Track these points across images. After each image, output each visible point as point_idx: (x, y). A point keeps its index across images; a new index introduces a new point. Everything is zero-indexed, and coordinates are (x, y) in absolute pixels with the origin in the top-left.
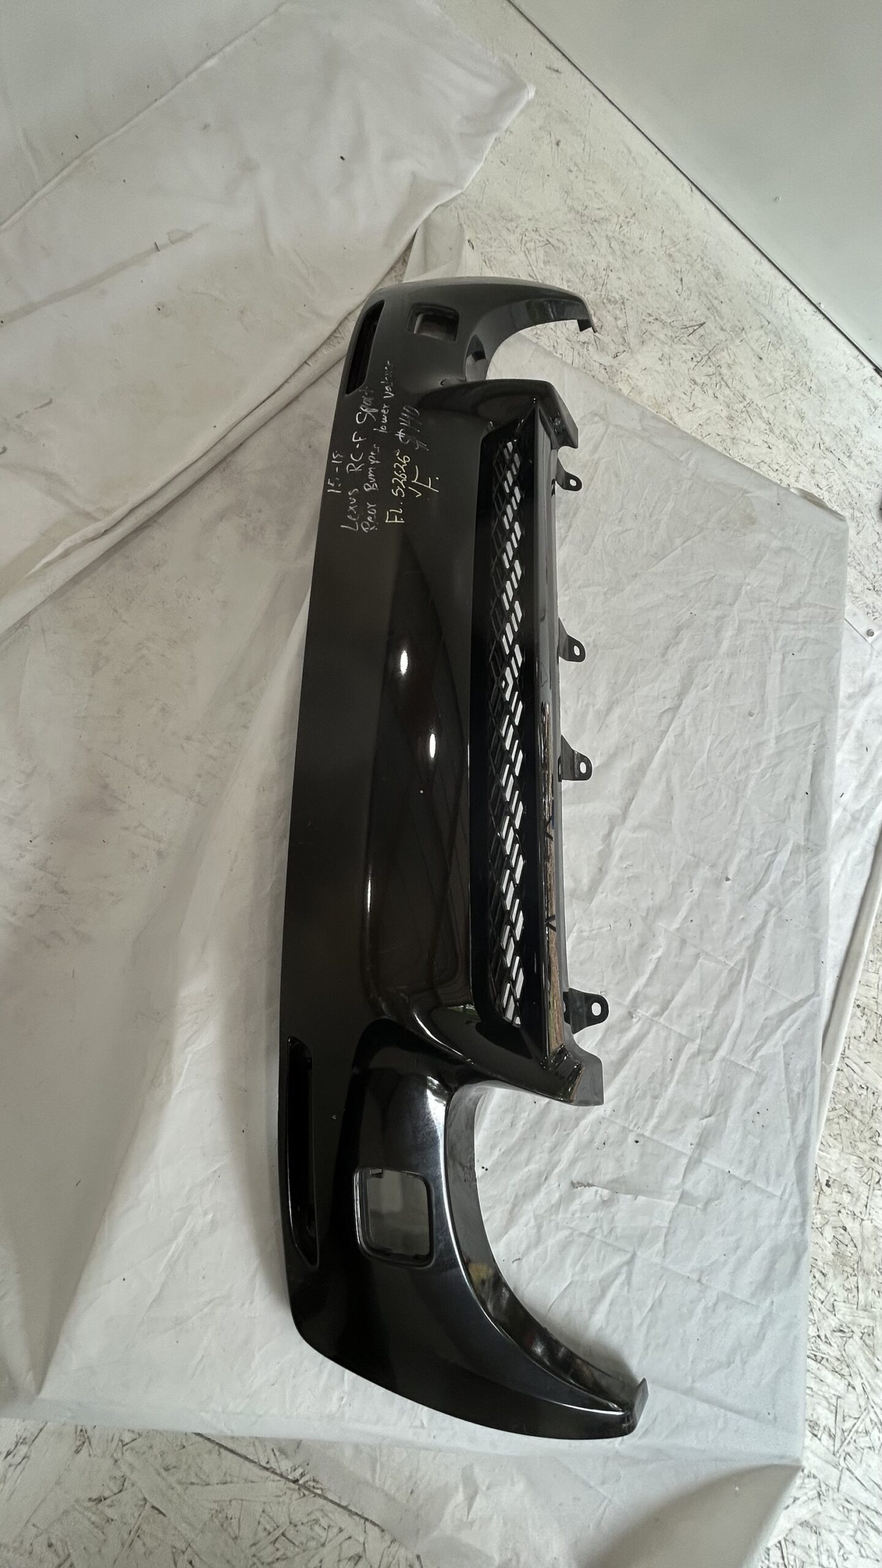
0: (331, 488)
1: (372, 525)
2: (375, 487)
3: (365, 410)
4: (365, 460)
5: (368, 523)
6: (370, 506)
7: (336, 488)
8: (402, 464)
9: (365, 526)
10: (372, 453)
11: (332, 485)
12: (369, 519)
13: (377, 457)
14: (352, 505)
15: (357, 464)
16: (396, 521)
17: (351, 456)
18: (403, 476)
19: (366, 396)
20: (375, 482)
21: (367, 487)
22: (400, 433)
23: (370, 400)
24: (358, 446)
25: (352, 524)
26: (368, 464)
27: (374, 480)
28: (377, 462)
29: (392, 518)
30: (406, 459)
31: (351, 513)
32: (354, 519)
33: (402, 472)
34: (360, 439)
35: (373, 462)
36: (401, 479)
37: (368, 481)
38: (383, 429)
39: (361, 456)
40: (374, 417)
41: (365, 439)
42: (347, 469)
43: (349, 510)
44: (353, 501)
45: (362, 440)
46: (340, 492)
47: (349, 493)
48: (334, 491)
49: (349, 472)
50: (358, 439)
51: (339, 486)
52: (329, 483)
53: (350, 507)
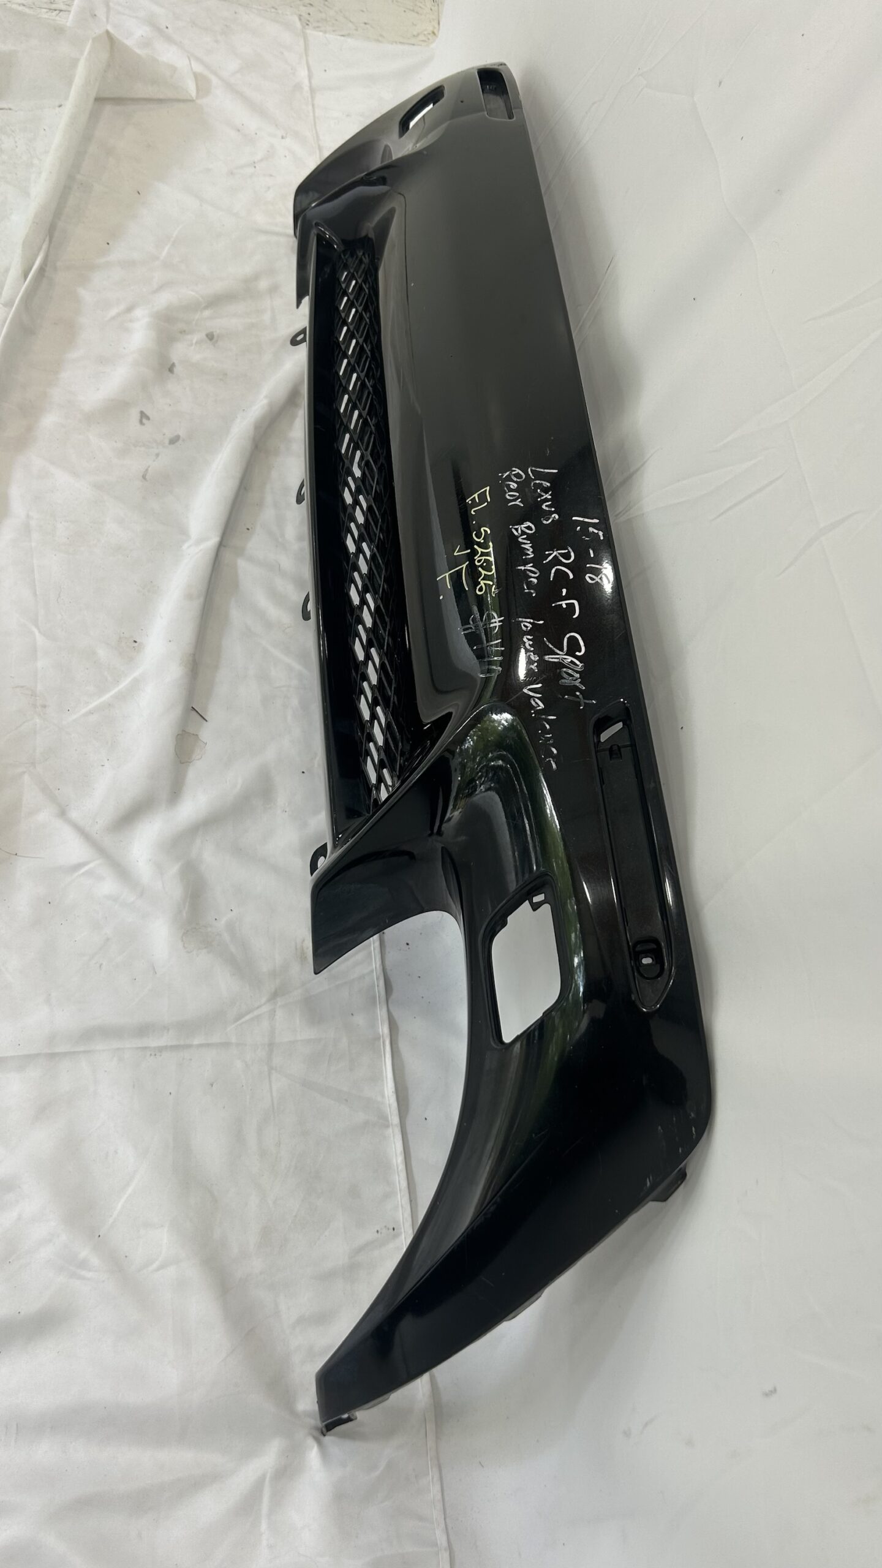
0: (594, 525)
1: (509, 478)
2: (517, 530)
3: (570, 659)
4: (544, 570)
5: (515, 479)
6: (517, 502)
7: (587, 525)
8: (485, 578)
9: (518, 476)
10: (535, 581)
11: (593, 530)
12: (513, 485)
13: (525, 575)
14: (546, 500)
15: (556, 561)
16: (476, 495)
17: (571, 576)
18: (480, 560)
19: (577, 689)
20: (518, 537)
21: (529, 528)
22: (498, 624)
23: (566, 681)
24: (564, 591)
25: (539, 476)
26: (537, 561)
27: (520, 540)
28: (523, 568)
29: (482, 497)
30: (481, 589)
31: (546, 491)
32: (537, 482)
33: (481, 566)
34: (564, 604)
35: (529, 567)
36: (482, 555)
37: (529, 537)
38: (527, 624)
39: (552, 575)
40: (548, 646)
41: (553, 605)
42: (572, 554)
43: (550, 493)
44: (546, 506)
45: (560, 603)
46: (574, 518)
47: (557, 517)
48: (586, 520)
49: (567, 549)
50: (566, 604)
51: (579, 528)
52: (601, 533)
53: (550, 497)
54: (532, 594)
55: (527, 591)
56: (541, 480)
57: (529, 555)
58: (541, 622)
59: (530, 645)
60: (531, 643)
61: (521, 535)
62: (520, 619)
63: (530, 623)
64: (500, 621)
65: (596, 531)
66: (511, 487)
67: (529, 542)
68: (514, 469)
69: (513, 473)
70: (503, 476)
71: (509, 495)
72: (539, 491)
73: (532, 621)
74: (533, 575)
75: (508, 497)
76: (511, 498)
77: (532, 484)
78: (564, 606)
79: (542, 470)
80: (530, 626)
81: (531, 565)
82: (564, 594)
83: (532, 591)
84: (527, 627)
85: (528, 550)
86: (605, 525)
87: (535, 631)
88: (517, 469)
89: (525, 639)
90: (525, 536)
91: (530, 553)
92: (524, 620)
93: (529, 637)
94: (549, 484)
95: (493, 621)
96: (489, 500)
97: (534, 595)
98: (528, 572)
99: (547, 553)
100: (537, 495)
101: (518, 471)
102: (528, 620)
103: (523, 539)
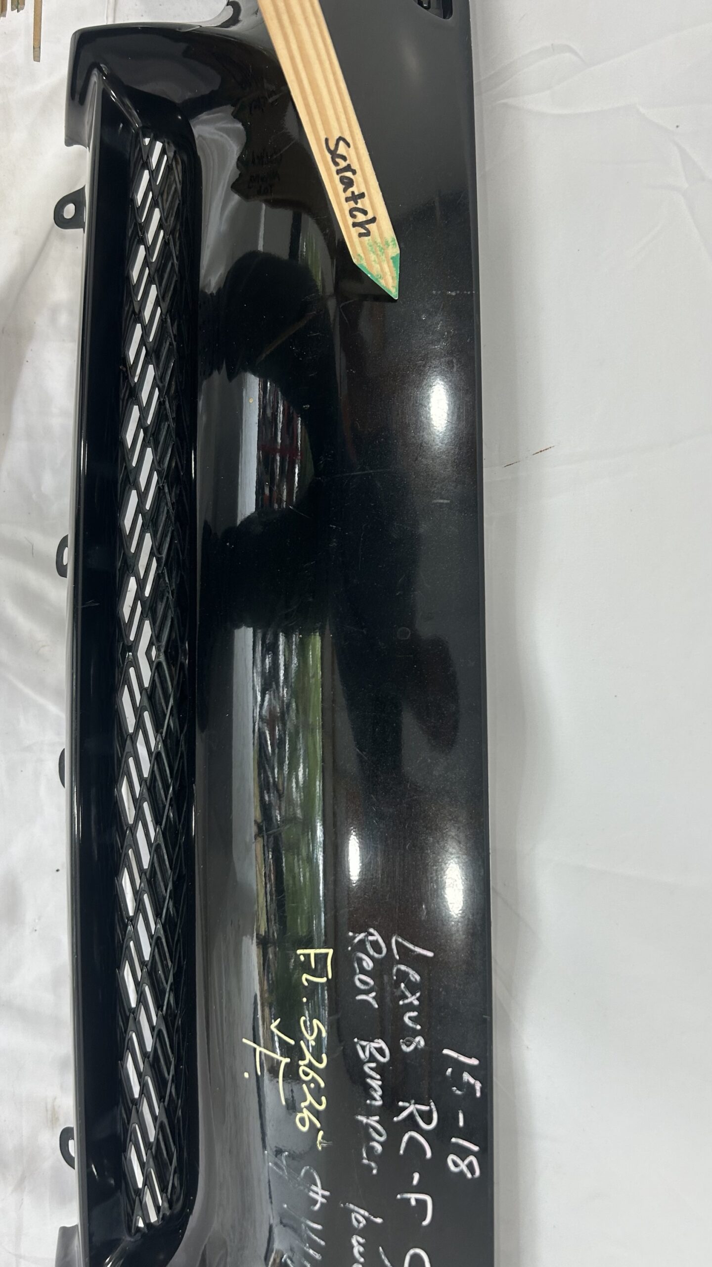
0: (471, 1070)
2: (363, 1048)
4: (394, 1132)
5: (371, 952)
6: (370, 999)
7: (460, 1067)
8: (310, 1108)
9: (375, 945)
10: (379, 1148)
11: (466, 1077)
12: (368, 964)
13: (365, 1131)
14: (410, 1007)
15: (411, 1123)
16: (312, 952)
17: (429, 1154)
18: (306, 1074)
20: (364, 1063)
21: (380, 1051)
22: (321, 1200)
24: (416, 1176)
25: (407, 956)
26: (385, 1115)
27: (366, 1069)
28: (364, 1119)
30: (302, 1121)
31: (413, 988)
32: (403, 968)
33: (307, 1084)
34: (413, 1197)
35: (373, 1121)
36: (310, 1066)
37: (381, 1069)
38: (359, 1216)
39: (403, 1145)
40: (383, 1262)
41: (399, 1196)
42: (435, 1116)
43: (418, 994)
44: (410, 1018)
45: (408, 1196)
46: (446, 1051)
47: (422, 1043)
48: (462, 1058)
49: (429, 1105)
50: (417, 1200)
51: (450, 1070)
52: (478, 1086)
53: (416, 1003)
54: (372, 1169)
55: (365, 1161)
56: (408, 966)
57: (375, 1099)
58: (379, 1220)
59: (360, 1253)
60: (362, 1249)
61: (369, 1061)
62: (352, 1206)
63: (363, 1216)
64: (323, 1196)
65: (472, 1081)
66: (365, 964)
67: (378, 1077)
68: (372, 930)
69: (371, 938)
70: (354, 938)
71: (361, 981)
72: (403, 985)
73: (366, 1214)
74: (377, 1137)
75: (358, 983)
76: (362, 987)
77: (395, 970)
78: (413, 1203)
79: (411, 946)
80: (363, 1222)
81: (377, 1118)
82: (415, 1182)
83: (373, 1165)
84: (359, 1222)
85: (375, 1091)
86: (484, 1073)
87: (369, 1231)
88: (375, 933)
89: (354, 1241)
90: (373, 1065)
91: (378, 1098)
92: (356, 1209)
93: (362, 1240)
94: (418, 978)
95: (314, 1188)
96: (330, 976)
97: (375, 1172)
98: (371, 1130)
99: (401, 1104)
100: (398, 993)
101: (377, 937)
102: (362, 1212)
103: (371, 1069)
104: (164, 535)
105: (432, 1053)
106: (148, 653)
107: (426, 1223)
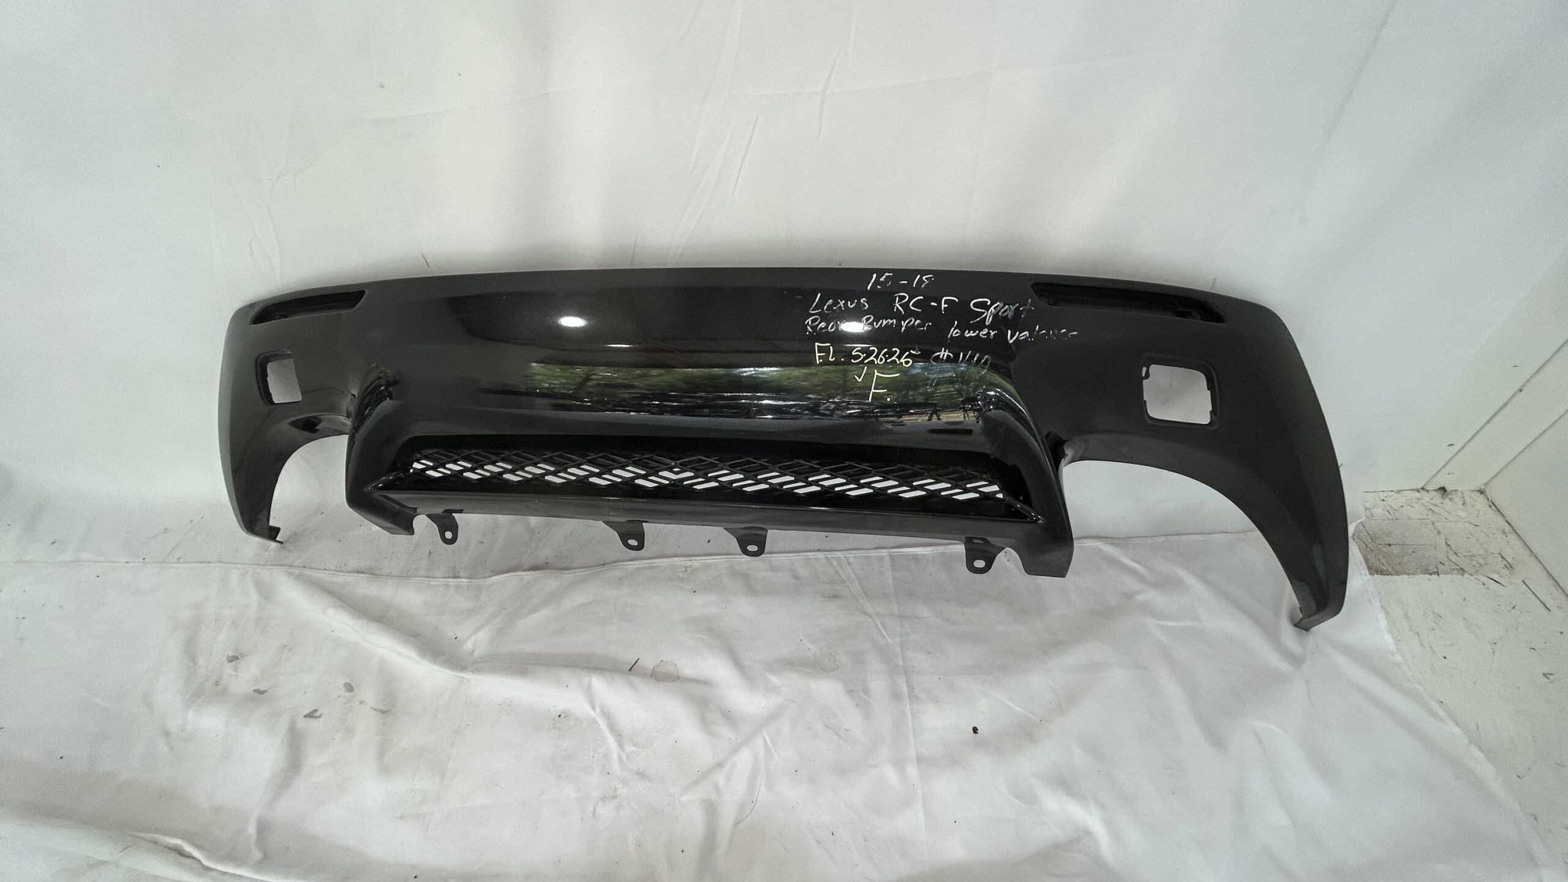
0: (878, 277)
1: (814, 328)
2: (866, 328)
3: (992, 309)
4: (910, 314)
5: (817, 323)
6: (840, 324)
7: (877, 282)
8: (899, 357)
9: (813, 321)
10: (918, 321)
11: (882, 279)
12: (823, 325)
13: (909, 328)
14: (845, 305)
15: (905, 306)
16: (817, 355)
17: (921, 297)
18: (881, 360)
19: (1017, 309)
21: (868, 319)
22: (947, 353)
23: (1010, 314)
24: (933, 304)
25: (820, 305)
26: (900, 317)
27: (877, 327)
28: (903, 328)
29: (821, 350)
30: (907, 363)
31: (836, 303)
32: (825, 308)
33: (886, 359)
34: (943, 306)
35: (904, 324)
36: (877, 357)
37: (877, 320)
38: (954, 332)
39: (916, 309)
40: (978, 321)
41: (943, 312)
42: (901, 294)
43: (839, 301)
44: (851, 305)
45: (943, 308)
46: (869, 288)
47: (864, 299)
48: (873, 281)
49: (896, 297)
50: (945, 304)
51: (879, 287)
52: (887, 274)
53: (843, 302)
54: (929, 325)
55: (925, 328)
56: (825, 305)
58: (956, 322)
59: (974, 333)
60: (972, 332)
61: (873, 326)
62: (949, 336)
63: (954, 330)
64: (945, 351)
65: (884, 277)
66: (823, 327)
67: (881, 321)
68: (806, 323)
69: (810, 323)
70: (810, 332)
71: (831, 329)
72: (834, 308)
73: (953, 329)
74: (912, 322)
75: (833, 330)
76: (835, 327)
77: (827, 312)
78: (946, 306)
79: (815, 304)
80: (957, 330)
81: (903, 322)
82: (936, 305)
83: (927, 325)
84: (957, 333)
85: (888, 322)
86: (880, 272)
87: (962, 328)
88: (807, 321)
89: (967, 336)
90: (875, 323)
91: (892, 321)
92: (950, 334)
93: (967, 332)
94: (831, 301)
95: (941, 357)
96: (829, 344)
98: (909, 325)
99: (895, 310)
100: (838, 310)
101: (809, 320)
102: (952, 331)
103: (877, 325)
104: (614, 461)
105: (870, 295)
106: (677, 473)
107: (957, 300)
